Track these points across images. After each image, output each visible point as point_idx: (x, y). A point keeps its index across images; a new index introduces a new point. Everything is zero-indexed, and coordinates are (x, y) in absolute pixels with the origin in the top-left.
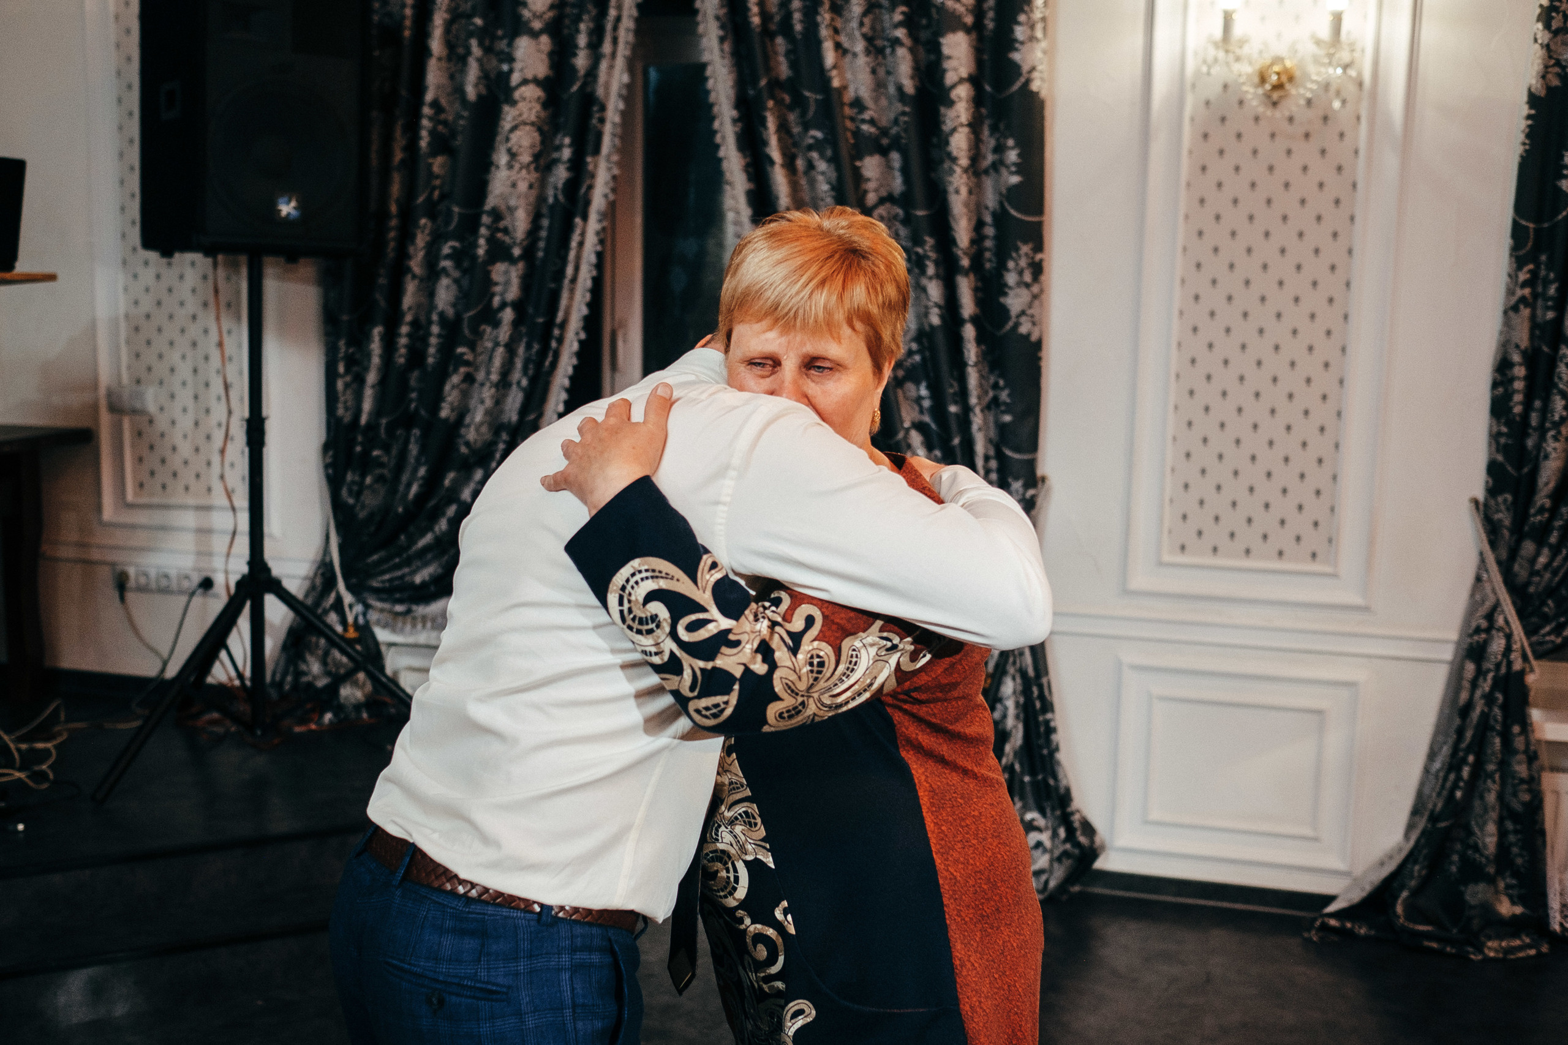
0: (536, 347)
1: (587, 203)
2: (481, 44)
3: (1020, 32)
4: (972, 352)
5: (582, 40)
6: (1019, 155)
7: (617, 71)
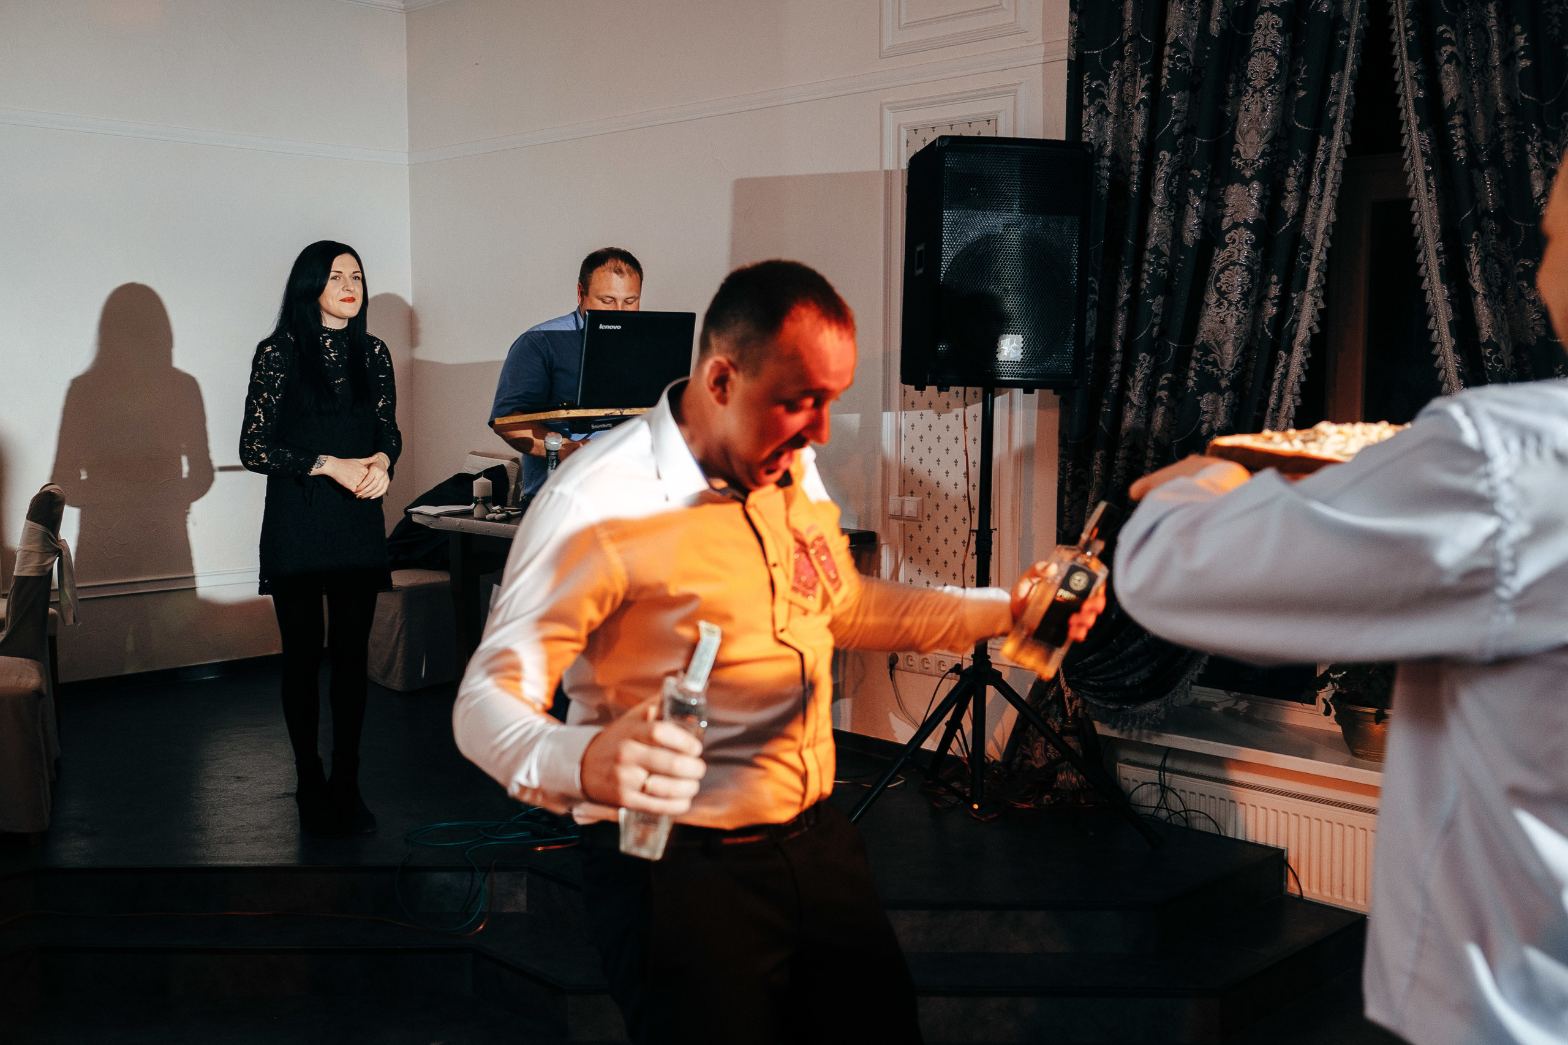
1: (1293, 336)
2: (1198, 194)
7: (1324, 212)
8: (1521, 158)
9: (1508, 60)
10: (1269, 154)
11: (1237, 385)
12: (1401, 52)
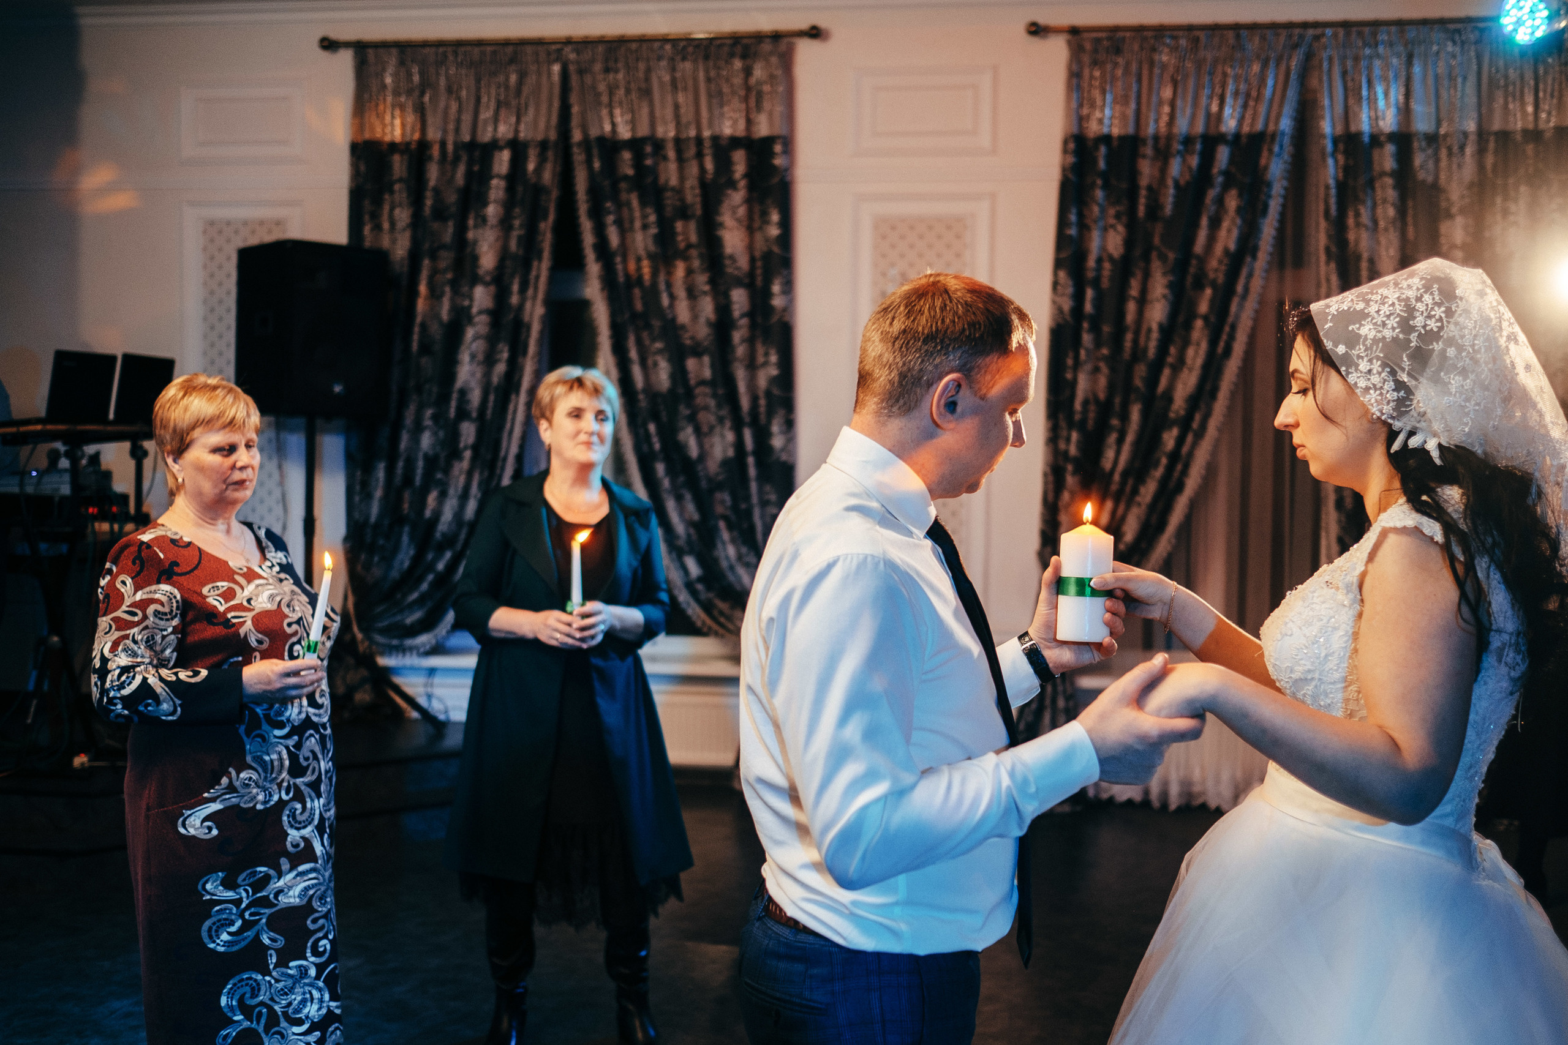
0: (486, 474)
1: (519, 386)
2: (451, 289)
3: (774, 290)
4: (752, 472)
5: (515, 287)
6: (779, 358)
7: (537, 307)
8: (655, 285)
9: (645, 227)
10: (500, 268)
12: (583, 214)
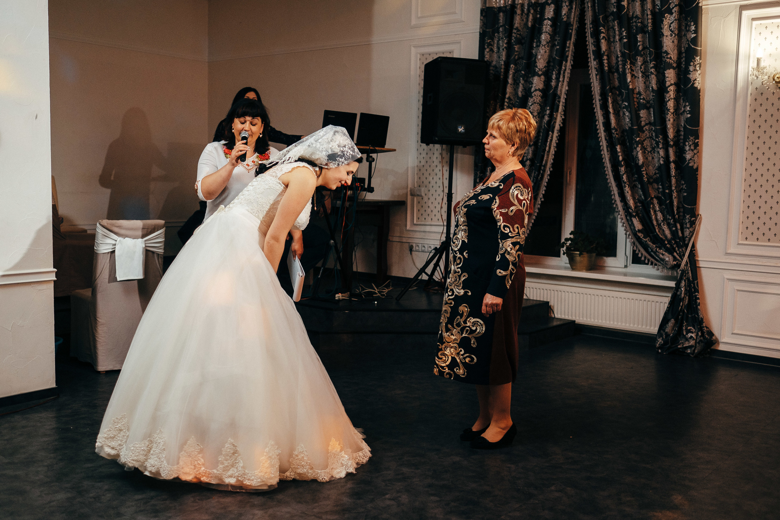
0: (537, 173)
1: (554, 127)
2: (523, 79)
3: (691, 68)
4: (673, 172)
5: (554, 77)
6: (690, 108)
7: (564, 86)
8: (624, 70)
9: (621, 39)
10: (547, 67)
11: (536, 144)
12: (588, 35)
